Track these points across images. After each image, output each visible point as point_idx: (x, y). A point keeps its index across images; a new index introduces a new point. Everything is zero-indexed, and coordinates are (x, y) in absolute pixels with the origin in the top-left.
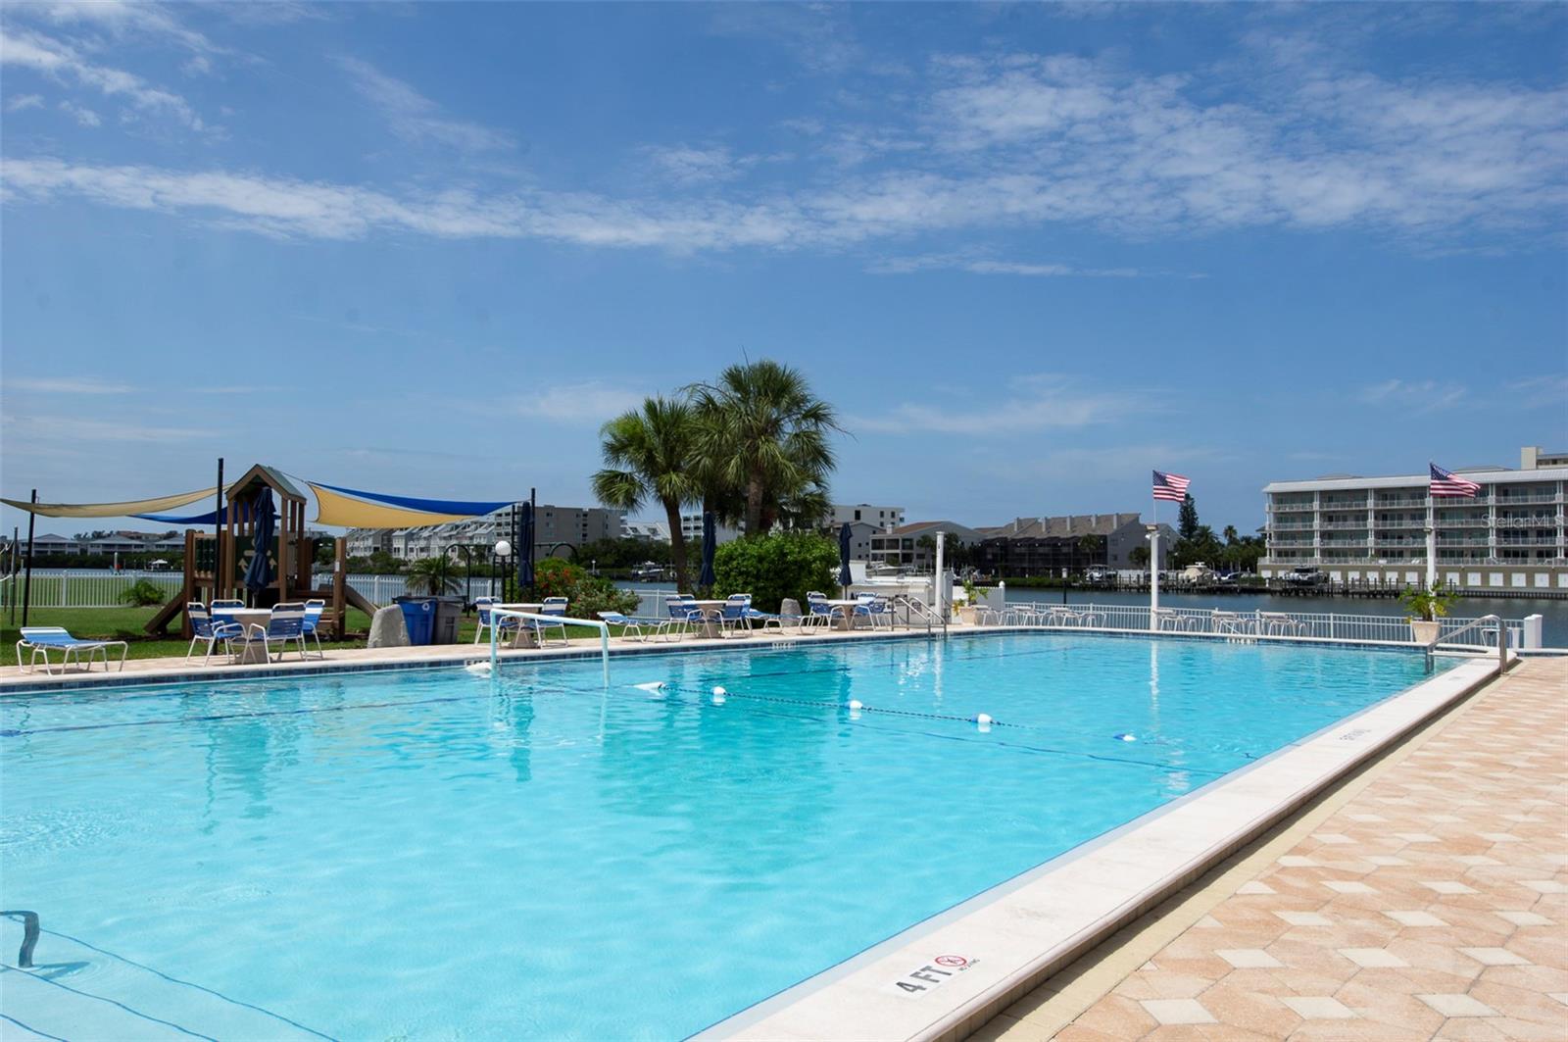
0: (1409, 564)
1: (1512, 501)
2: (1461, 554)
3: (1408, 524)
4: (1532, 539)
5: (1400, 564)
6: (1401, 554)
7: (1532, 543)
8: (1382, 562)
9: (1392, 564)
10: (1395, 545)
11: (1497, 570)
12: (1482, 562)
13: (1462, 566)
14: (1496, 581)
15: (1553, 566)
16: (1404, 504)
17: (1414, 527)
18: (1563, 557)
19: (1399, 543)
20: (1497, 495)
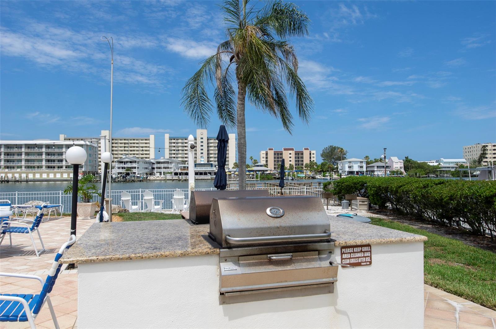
0: (16, 171)
1: (50, 150)
2: (34, 167)
3: (16, 157)
4: (56, 162)
5: (12, 171)
6: (14, 168)
7: (56, 164)
8: (7, 170)
9: (10, 171)
10: (11, 164)
11: (45, 173)
12: (40, 170)
13: (34, 171)
14: (45, 176)
15: (62, 171)
16: (16, 150)
17: (18, 158)
18: (65, 168)
19: (13, 164)
20: (46, 148)
